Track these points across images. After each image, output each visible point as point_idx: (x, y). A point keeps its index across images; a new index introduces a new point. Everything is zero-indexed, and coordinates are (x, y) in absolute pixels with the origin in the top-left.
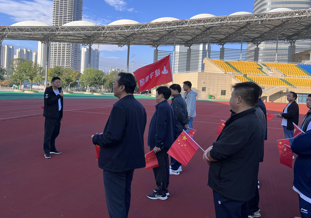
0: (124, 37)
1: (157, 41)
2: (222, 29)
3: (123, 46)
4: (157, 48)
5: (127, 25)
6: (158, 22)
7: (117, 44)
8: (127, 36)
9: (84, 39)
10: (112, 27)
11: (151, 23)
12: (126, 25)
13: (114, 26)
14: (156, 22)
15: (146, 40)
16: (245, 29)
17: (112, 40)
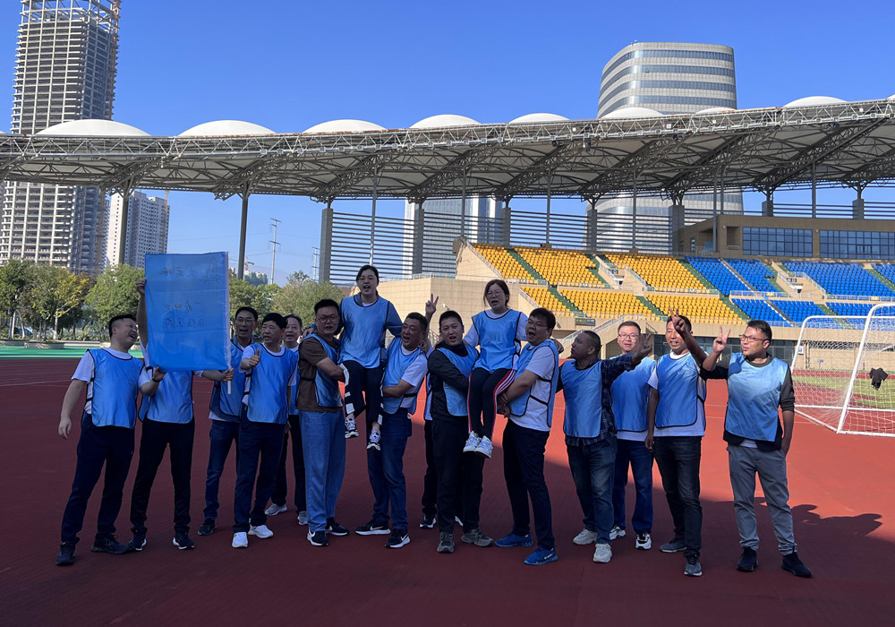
0: (231, 170)
1: (329, 185)
2: (498, 157)
3: (229, 197)
4: (329, 206)
5: (238, 137)
6: (324, 134)
7: (210, 190)
8: (240, 168)
9: (109, 173)
10: (192, 142)
11: (306, 134)
12: (232, 137)
13: (198, 138)
14: (320, 134)
15: (296, 182)
16: (555, 159)
17: (195, 179)
